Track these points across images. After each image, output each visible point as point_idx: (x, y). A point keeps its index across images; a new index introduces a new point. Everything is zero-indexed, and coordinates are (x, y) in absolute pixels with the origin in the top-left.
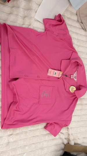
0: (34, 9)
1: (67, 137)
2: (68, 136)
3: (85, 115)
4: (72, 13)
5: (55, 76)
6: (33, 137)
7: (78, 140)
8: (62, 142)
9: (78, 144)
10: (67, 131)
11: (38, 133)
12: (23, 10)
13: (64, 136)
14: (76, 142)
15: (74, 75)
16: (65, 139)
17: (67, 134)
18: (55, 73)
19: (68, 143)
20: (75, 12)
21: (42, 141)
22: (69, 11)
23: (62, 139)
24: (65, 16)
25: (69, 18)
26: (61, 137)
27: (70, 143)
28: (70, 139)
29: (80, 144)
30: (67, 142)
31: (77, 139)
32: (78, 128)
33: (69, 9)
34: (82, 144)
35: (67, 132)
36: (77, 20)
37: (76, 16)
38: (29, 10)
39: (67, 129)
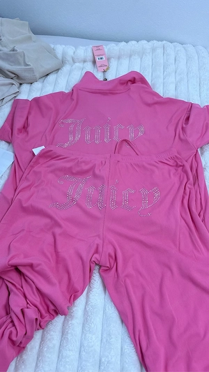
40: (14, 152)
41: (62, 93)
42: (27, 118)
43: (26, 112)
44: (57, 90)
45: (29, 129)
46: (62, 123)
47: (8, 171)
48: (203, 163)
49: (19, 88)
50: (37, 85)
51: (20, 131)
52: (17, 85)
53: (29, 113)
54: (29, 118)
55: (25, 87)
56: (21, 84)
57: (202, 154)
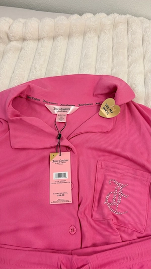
5: (68, 177)
15: (56, 112)
18: (59, 175)
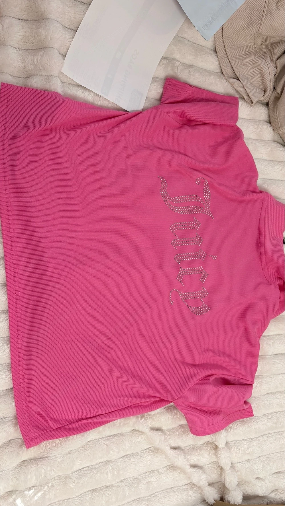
0: (56, 46)
1: (214, 477)
2: (221, 475)
3: (274, 393)
4: (198, 49)
6: (94, 490)
7: (257, 482)
8: (199, 496)
9: (257, 497)
10: (214, 457)
11: (110, 475)
12: (21, 52)
13: (204, 477)
14: (250, 491)
16: (210, 485)
17: (215, 466)
19: (222, 499)
20: (210, 44)
21: (124, 502)
22: (186, 42)
23: (199, 487)
24: (174, 59)
25: (191, 66)
26: (195, 481)
27: (226, 497)
28: (227, 484)
29: (263, 497)
30: (217, 496)
31: (253, 480)
32: (255, 444)
33: (185, 36)
34: (272, 495)
35: (216, 460)
36: (219, 71)
37: (214, 55)
38: (41, 53)
39: (213, 452)
40: (143, 110)
41: (254, 174)
42: (205, 124)
43: (214, 121)
44: (259, 167)
45: (187, 130)
46: (203, 182)
47: (109, 105)
48: (152, 413)
49: (260, 102)
50: (268, 132)
51: (182, 115)
52: (265, 98)
53: (215, 126)
54: (205, 128)
55: (262, 113)
56: (267, 104)
57: (169, 408)
